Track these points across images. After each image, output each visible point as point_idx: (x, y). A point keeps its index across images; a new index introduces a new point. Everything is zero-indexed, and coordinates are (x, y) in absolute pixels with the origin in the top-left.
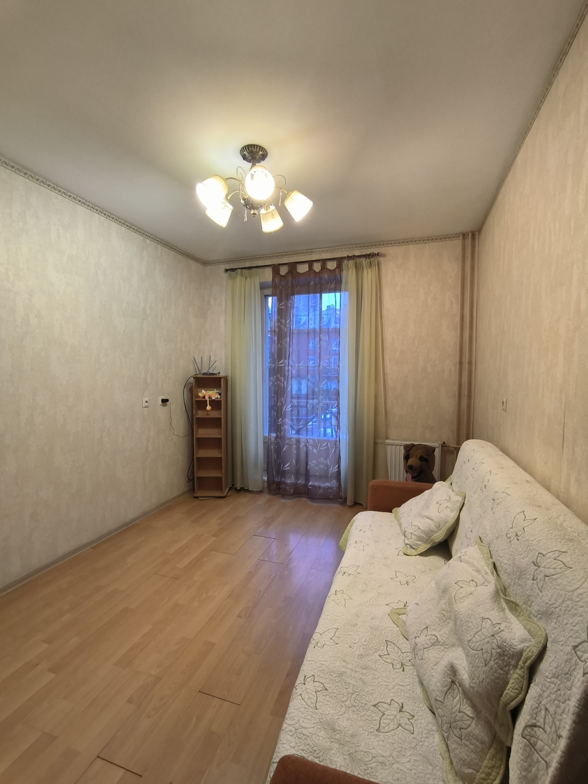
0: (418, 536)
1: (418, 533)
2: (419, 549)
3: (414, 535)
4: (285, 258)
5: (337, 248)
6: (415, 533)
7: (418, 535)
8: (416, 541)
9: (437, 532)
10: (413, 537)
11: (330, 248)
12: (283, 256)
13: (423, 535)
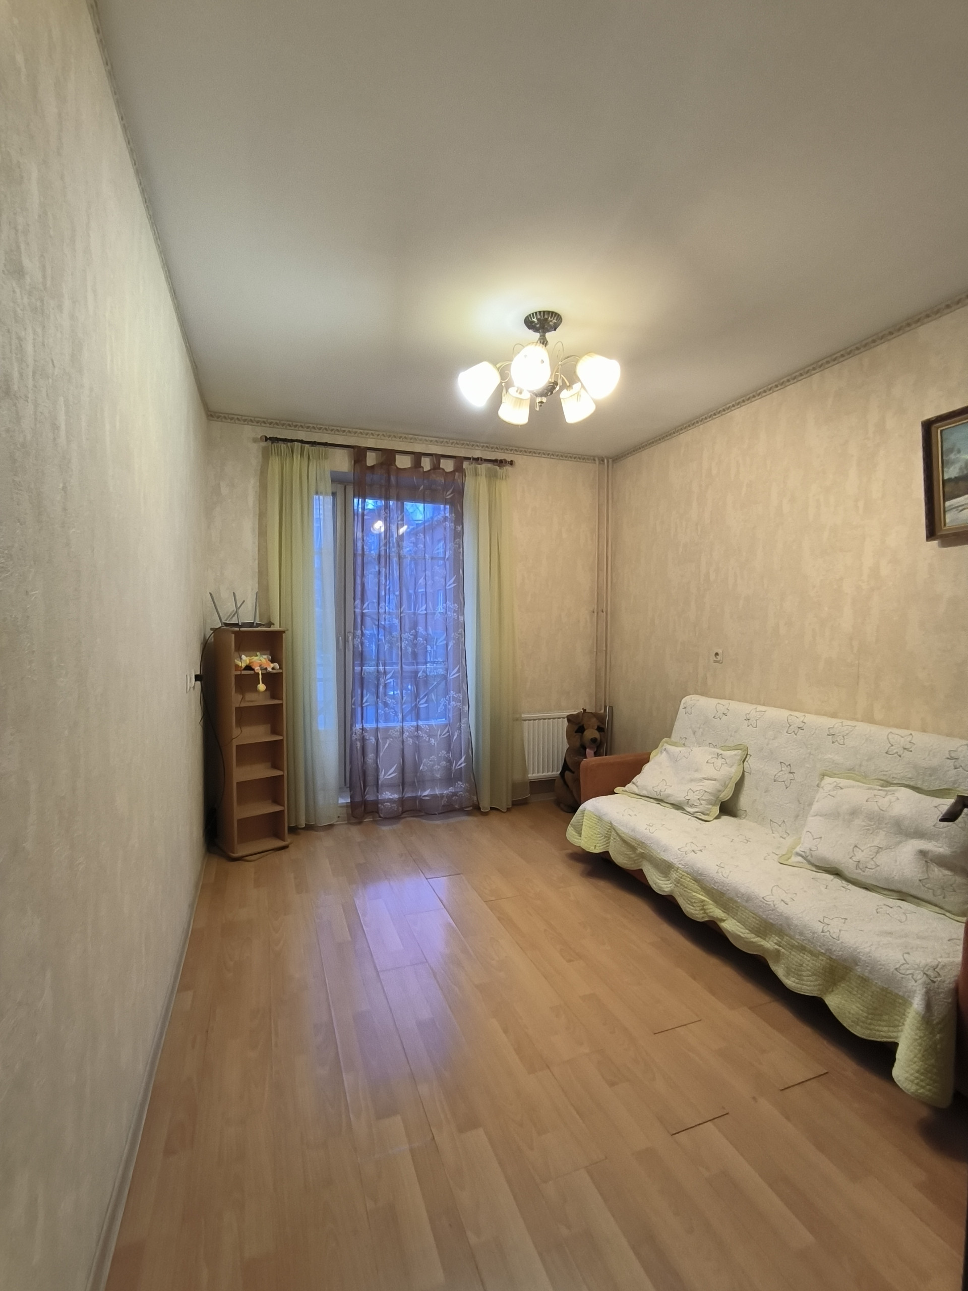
0: (707, 800)
1: (706, 797)
2: (712, 813)
3: (703, 800)
4: (369, 439)
5: (451, 441)
6: (703, 798)
7: (707, 798)
8: (707, 806)
9: (724, 791)
10: (702, 802)
11: (442, 440)
12: (367, 435)
13: (712, 798)
